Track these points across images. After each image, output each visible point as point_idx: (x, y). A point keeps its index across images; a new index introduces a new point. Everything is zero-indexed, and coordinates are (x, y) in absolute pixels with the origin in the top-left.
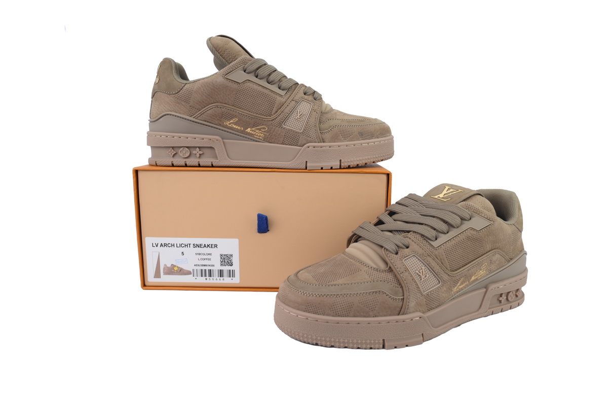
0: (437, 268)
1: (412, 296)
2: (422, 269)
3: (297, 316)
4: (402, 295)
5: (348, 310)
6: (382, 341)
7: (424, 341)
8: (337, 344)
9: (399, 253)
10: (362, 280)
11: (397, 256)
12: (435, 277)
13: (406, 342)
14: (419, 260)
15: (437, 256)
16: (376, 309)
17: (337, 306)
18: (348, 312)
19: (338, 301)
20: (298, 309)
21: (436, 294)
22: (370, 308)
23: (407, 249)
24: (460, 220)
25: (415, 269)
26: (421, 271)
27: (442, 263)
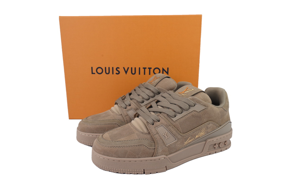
0: (174, 132)
1: (160, 147)
2: (166, 133)
3: (99, 157)
4: (154, 146)
5: (124, 154)
6: (143, 170)
7: (167, 170)
8: (126, 172)
9: (154, 124)
10: (134, 138)
11: (153, 126)
12: (174, 137)
13: (157, 171)
14: (164, 128)
15: (175, 126)
16: (140, 154)
17: (119, 152)
18: (124, 155)
19: (119, 150)
20: (100, 154)
21: (174, 145)
22: (137, 153)
23: (159, 122)
24: (188, 106)
25: (162, 133)
26: (165, 134)
27: (178, 129)
